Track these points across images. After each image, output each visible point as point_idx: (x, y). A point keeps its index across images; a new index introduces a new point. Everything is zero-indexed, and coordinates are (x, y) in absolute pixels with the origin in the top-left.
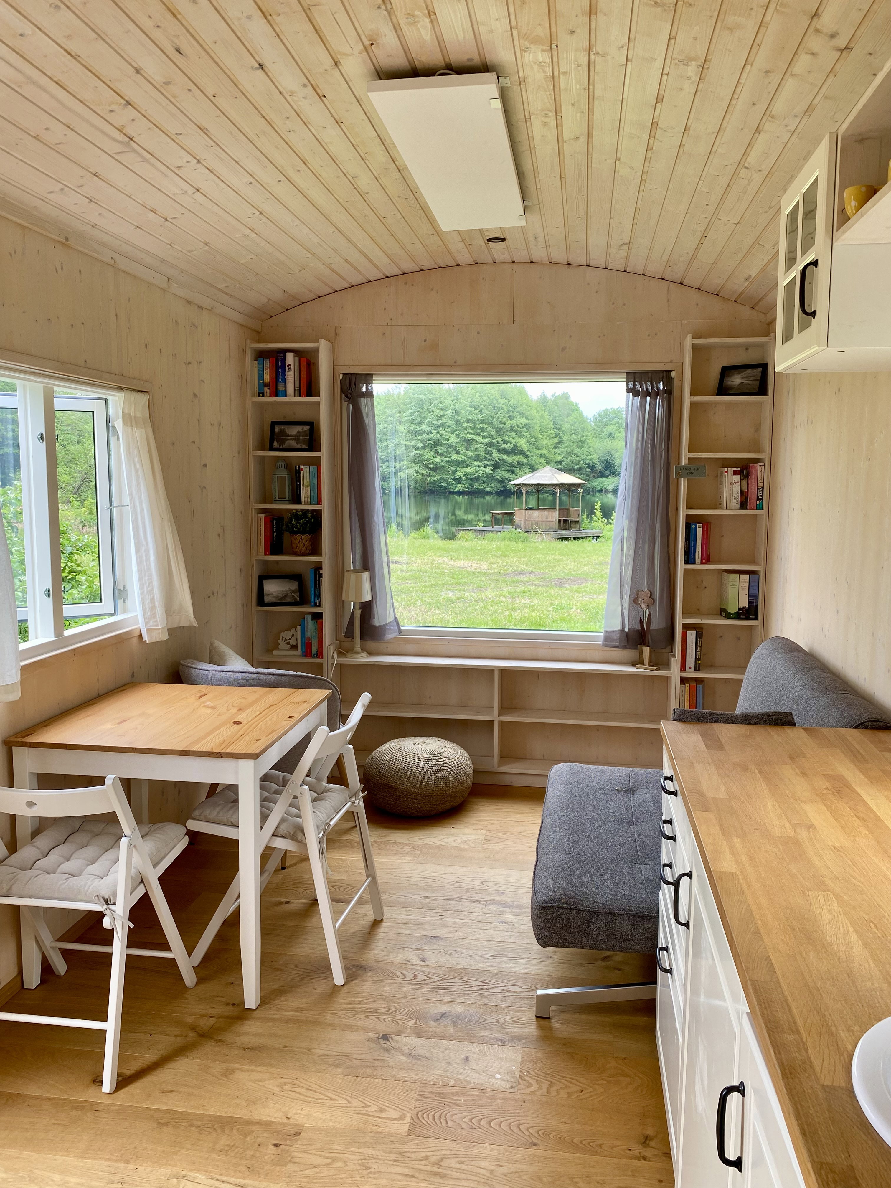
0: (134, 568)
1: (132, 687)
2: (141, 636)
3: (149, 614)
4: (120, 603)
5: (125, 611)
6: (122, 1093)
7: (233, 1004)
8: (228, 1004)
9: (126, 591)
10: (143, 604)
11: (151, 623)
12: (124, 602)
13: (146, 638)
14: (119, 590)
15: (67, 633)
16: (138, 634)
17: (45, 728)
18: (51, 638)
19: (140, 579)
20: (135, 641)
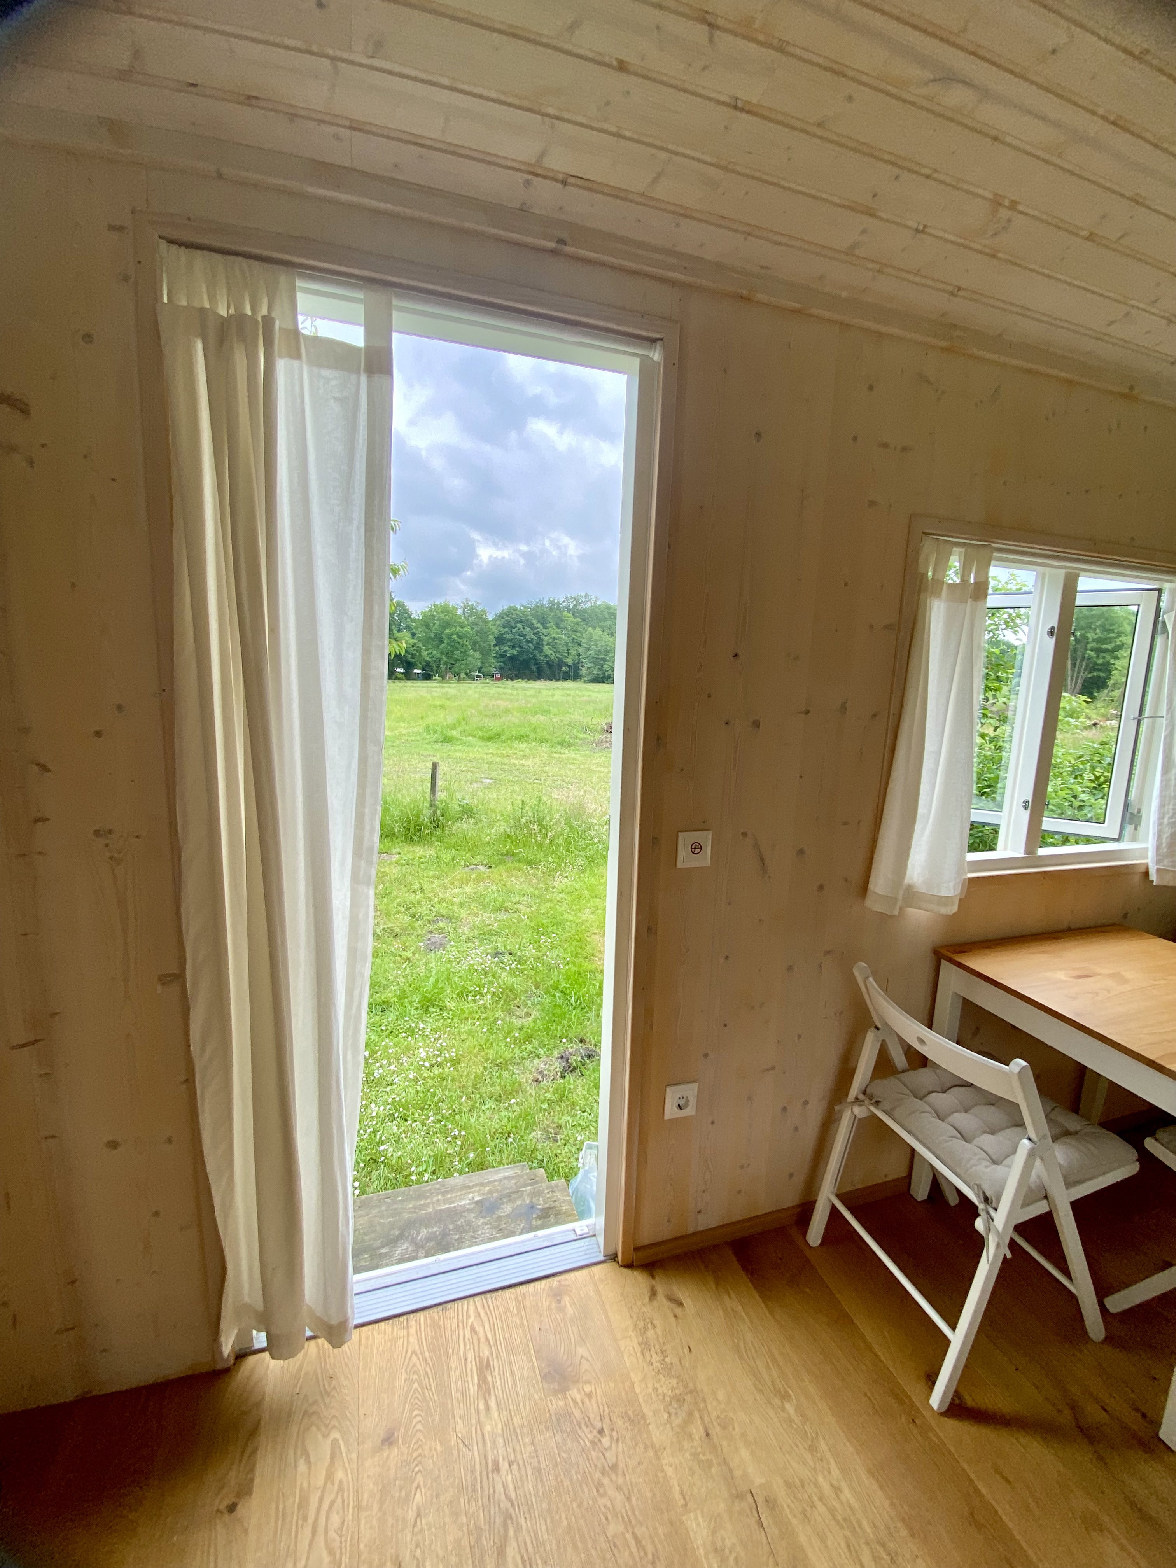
0: (1156, 793)
1: (1118, 931)
2: (1146, 874)
3: (1165, 850)
4: (1129, 829)
5: (1134, 839)
6: (951, 1424)
7: (1144, 1416)
8: (1137, 1409)
9: (1141, 817)
10: (1159, 837)
11: (1166, 862)
12: (1136, 829)
13: (1153, 877)
14: (1132, 814)
15: (1042, 852)
16: (1143, 870)
17: (987, 951)
18: (1020, 853)
19: (1162, 806)
20: (1137, 879)
